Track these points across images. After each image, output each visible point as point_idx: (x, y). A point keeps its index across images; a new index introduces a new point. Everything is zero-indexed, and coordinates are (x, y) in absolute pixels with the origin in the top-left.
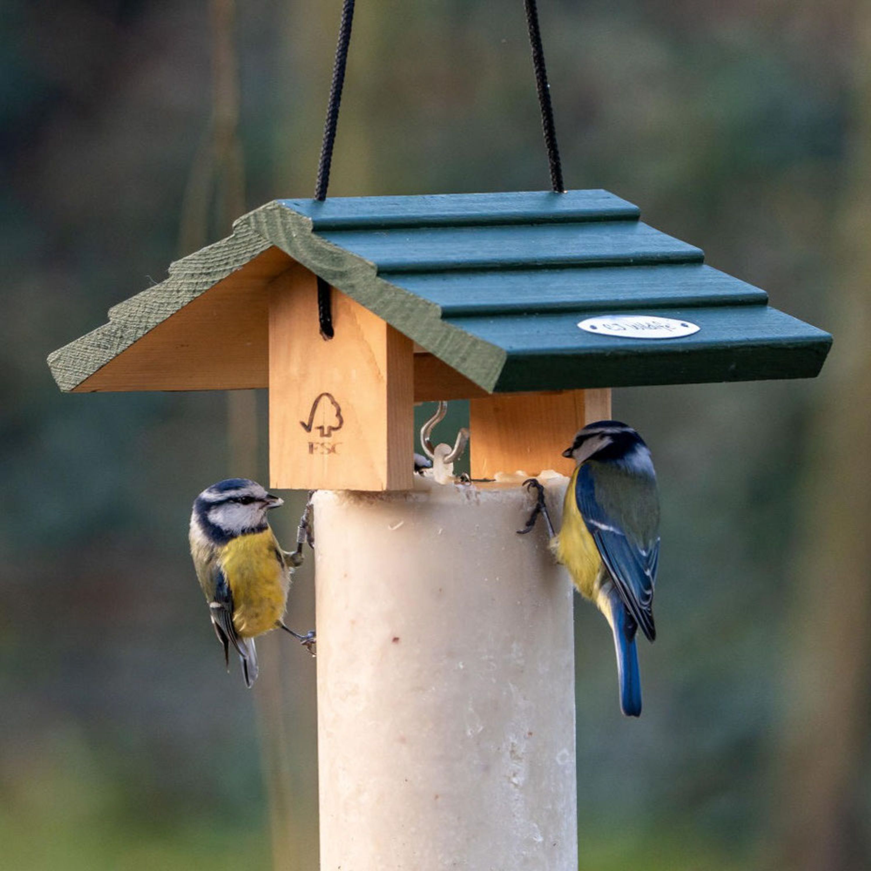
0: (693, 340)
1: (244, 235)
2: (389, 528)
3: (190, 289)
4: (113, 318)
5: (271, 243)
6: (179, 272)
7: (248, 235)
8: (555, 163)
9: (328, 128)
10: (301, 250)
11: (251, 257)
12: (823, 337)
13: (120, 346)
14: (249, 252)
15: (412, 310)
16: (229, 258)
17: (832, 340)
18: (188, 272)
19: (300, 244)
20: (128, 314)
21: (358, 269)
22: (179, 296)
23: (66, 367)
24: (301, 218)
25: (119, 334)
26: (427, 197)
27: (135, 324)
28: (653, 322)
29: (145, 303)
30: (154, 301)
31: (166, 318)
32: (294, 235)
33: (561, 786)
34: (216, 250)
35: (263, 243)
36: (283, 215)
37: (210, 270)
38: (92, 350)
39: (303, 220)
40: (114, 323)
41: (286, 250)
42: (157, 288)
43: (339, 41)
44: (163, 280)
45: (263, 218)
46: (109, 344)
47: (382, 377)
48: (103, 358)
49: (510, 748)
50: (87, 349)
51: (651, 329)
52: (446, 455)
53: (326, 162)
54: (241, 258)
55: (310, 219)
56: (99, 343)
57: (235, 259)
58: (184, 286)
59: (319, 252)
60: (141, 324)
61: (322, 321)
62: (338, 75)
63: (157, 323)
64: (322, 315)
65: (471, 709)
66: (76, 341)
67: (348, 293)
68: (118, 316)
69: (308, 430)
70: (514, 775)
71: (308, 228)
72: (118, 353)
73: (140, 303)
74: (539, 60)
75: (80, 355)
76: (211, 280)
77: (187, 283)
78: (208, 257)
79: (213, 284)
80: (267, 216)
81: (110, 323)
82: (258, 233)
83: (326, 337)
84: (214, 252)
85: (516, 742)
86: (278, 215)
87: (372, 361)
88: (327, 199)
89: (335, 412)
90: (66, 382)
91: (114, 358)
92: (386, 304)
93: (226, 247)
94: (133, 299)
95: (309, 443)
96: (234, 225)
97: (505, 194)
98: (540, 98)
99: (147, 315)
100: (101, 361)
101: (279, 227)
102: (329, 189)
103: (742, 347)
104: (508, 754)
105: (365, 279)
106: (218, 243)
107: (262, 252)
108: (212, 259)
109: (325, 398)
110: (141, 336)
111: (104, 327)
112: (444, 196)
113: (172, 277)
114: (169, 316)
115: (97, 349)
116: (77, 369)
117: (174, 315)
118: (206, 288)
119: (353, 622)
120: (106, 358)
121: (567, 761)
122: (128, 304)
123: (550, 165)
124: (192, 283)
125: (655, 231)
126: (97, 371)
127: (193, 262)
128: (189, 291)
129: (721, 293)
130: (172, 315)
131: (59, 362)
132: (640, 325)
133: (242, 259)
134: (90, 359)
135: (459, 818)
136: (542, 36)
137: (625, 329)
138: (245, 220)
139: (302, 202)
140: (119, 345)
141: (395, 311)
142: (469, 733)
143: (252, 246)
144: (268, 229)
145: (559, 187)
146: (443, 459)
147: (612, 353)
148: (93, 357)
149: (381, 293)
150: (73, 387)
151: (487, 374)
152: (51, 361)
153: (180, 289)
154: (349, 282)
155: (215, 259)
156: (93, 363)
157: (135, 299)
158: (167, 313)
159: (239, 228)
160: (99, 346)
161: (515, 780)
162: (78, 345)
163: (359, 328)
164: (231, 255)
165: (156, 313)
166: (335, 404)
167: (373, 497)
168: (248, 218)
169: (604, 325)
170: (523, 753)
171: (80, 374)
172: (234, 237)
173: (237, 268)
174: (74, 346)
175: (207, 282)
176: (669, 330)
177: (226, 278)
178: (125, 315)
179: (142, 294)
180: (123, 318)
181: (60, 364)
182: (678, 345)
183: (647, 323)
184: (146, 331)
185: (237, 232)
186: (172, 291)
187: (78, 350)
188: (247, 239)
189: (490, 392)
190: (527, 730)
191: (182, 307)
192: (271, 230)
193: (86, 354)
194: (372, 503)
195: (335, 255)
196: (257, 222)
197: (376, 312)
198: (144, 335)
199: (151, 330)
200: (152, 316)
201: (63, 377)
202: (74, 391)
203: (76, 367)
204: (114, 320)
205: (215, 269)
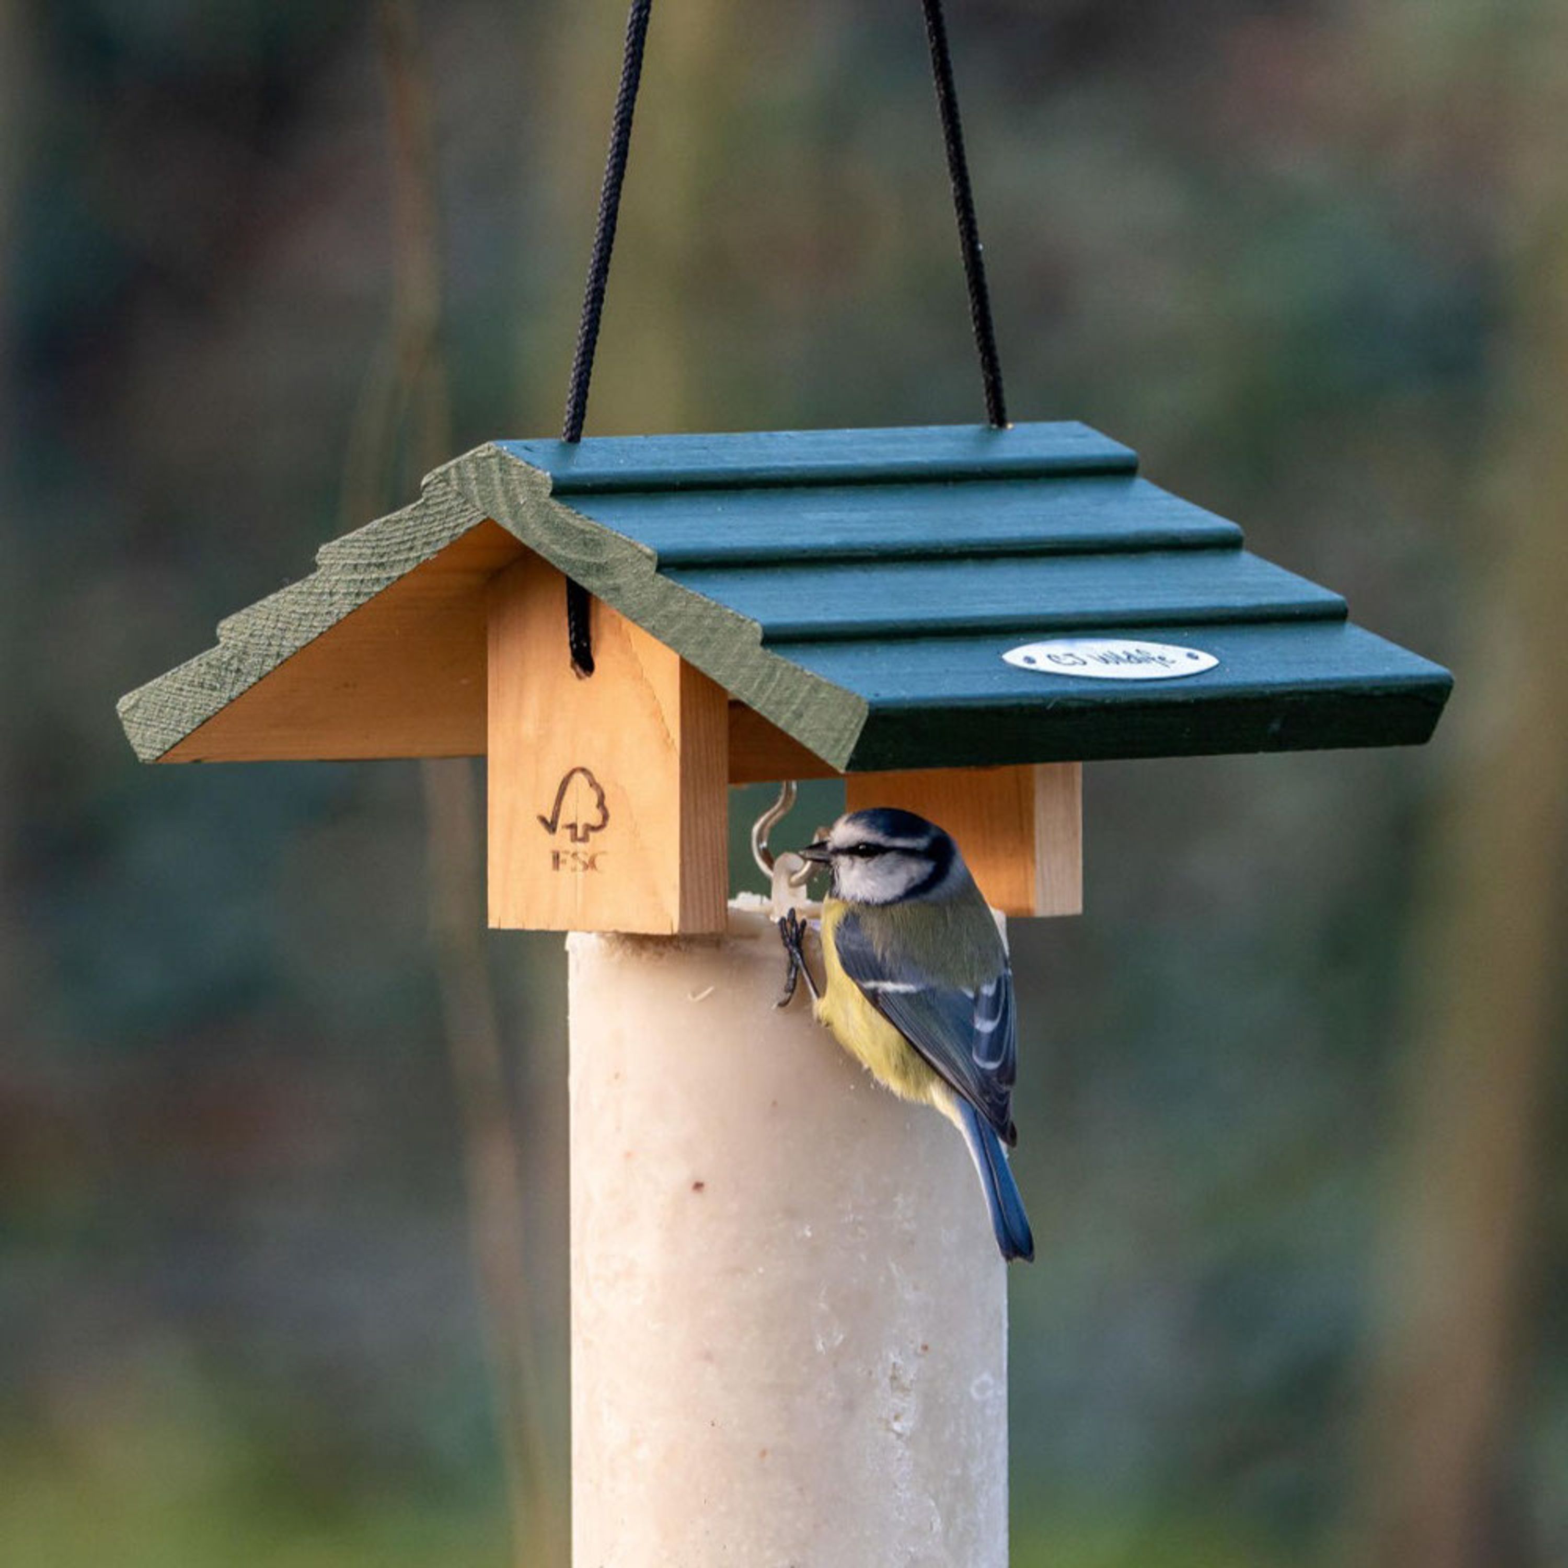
0: (1203, 681)
1: (439, 500)
2: (690, 997)
3: (352, 590)
4: (226, 638)
5: (484, 514)
6: (332, 561)
7: (447, 500)
8: (991, 378)
9: (586, 319)
10: (533, 526)
11: (451, 536)
12: (1438, 677)
13: (236, 686)
14: (449, 528)
15: (713, 630)
16: (415, 538)
17: (1451, 681)
18: (349, 562)
19: (532, 517)
20: (248, 632)
21: (627, 560)
22: (333, 601)
23: (148, 719)
24: (533, 472)
25: (235, 664)
26: (763, 435)
27: (260, 649)
28: (1138, 651)
29: (277, 613)
30: (290, 610)
31: (311, 637)
32: (522, 502)
33: (978, 1436)
34: (395, 525)
35: (470, 514)
36: (504, 467)
37: (384, 560)
38: (190, 691)
39: (535, 477)
40: (226, 647)
41: (508, 525)
42: (297, 587)
43: (607, 172)
44: (307, 575)
45: (471, 473)
46: (217, 681)
47: (673, 742)
48: (209, 706)
49: (890, 1373)
50: (181, 690)
51: (1132, 662)
52: (794, 873)
53: (583, 378)
54: (433, 539)
55: (548, 474)
56: (202, 680)
57: (424, 540)
58: (340, 585)
59: (562, 530)
60: (271, 648)
61: (575, 646)
62: (604, 230)
63: (296, 647)
64: (573, 635)
65: (823, 1306)
66: (163, 677)
67: (610, 600)
68: (233, 635)
69: (551, 830)
70: (896, 1418)
71: (544, 490)
72: (233, 698)
73: (270, 614)
74: (964, 203)
75: (170, 700)
76: (385, 575)
77: (345, 581)
78: (380, 536)
79: (389, 583)
80: (478, 466)
81: (220, 646)
82: (463, 497)
83: (582, 674)
84: (390, 529)
85: (900, 1362)
86: (495, 468)
87: (657, 713)
88: (584, 439)
89: (595, 800)
90: (147, 745)
91: (226, 705)
92: (671, 619)
93: (410, 519)
94: (257, 606)
95: (554, 852)
96: (423, 483)
97: (900, 431)
98: (966, 267)
99: (279, 633)
100: (205, 710)
101: (497, 488)
102: (586, 422)
103: (1290, 693)
104: (887, 1380)
105: (638, 576)
106: (398, 513)
107: (469, 530)
108: (388, 539)
109: (579, 778)
110: (269, 669)
111: (211, 653)
112: (791, 433)
113: (321, 570)
114: (316, 635)
115: (199, 690)
116: (165, 723)
117: (324, 635)
118: (377, 589)
119: (628, 1155)
120: (214, 706)
121: (990, 1393)
122: (248, 615)
123: (983, 381)
124: (355, 581)
125: (1162, 493)
126: (199, 727)
127: (356, 544)
128: (349, 594)
129: (1265, 600)
130: (321, 634)
131: (136, 712)
132: (1113, 657)
133: (437, 541)
134: (186, 707)
135: (801, 1490)
136: (969, 163)
137: (1085, 663)
138: (441, 474)
139: (537, 446)
140: (233, 683)
141: (686, 630)
142: (820, 1347)
143: (452, 518)
144: (479, 491)
145: (999, 418)
146: (789, 879)
147: (1057, 703)
148: (191, 704)
149: (663, 601)
150: (158, 754)
151: (837, 741)
152: (123, 710)
153: (334, 590)
154: (611, 582)
155: (393, 541)
156: (192, 714)
157: (261, 606)
158: (313, 630)
159: (431, 488)
160: (202, 685)
161: (897, 1426)
162: (168, 683)
163: (635, 658)
164: (418, 534)
165: (296, 631)
166: (595, 786)
167: (664, 945)
168: (447, 472)
169: (1049, 657)
170: (912, 1381)
171: (170, 733)
172: (423, 504)
173: (428, 556)
174: (161, 685)
175: (378, 580)
176: (1163, 664)
177: (409, 573)
178: (244, 634)
179: (271, 597)
180: (240, 638)
181: (137, 715)
182: (1176, 689)
183: (1124, 652)
184: (279, 661)
185: (429, 495)
186: (322, 594)
187: (167, 692)
188: (446, 506)
189: (842, 771)
190: (920, 1341)
191: (339, 621)
192: (483, 493)
193: (181, 698)
194: (661, 955)
195: (588, 536)
196: (462, 480)
197: (654, 632)
198: (275, 668)
199: (286, 660)
200: (289, 635)
201: (142, 738)
202: (160, 761)
203: (164, 720)
204: (225, 641)
205: (392, 556)
